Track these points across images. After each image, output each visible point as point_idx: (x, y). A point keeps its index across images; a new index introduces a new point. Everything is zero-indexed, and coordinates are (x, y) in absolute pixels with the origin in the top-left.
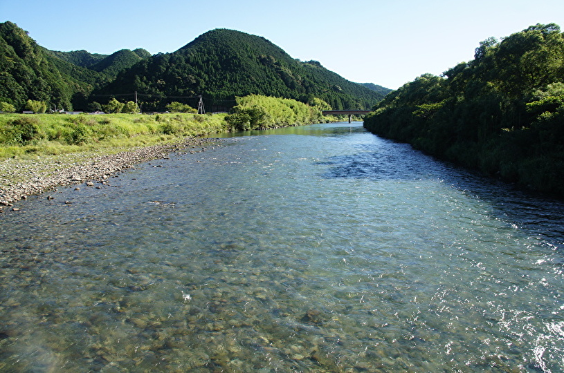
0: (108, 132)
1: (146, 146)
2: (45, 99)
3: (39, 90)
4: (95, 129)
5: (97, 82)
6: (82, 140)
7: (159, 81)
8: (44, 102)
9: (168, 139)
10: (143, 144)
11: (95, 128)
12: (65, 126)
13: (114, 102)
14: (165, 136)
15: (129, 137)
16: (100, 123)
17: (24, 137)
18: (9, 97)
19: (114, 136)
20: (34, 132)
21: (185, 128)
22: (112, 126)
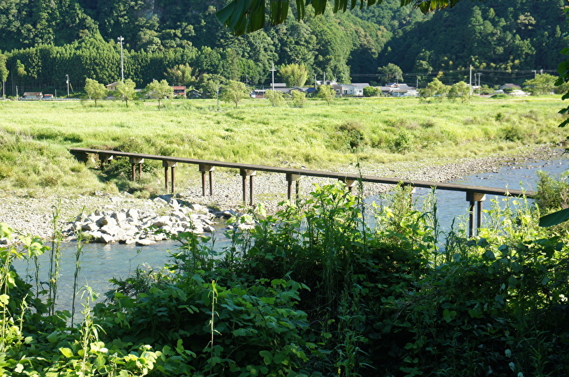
0: (432, 138)
1: (477, 157)
2: (305, 60)
3: (297, 43)
4: (418, 135)
5: (393, 18)
6: (405, 148)
7: (522, 17)
8: (303, 65)
9: (509, 148)
10: (473, 155)
11: (417, 133)
12: (386, 130)
13: (435, 84)
14: (505, 144)
15: (457, 144)
16: (423, 125)
17: (353, 144)
18: (250, 57)
19: (439, 143)
20: (361, 139)
21: (541, 131)
22: (436, 130)
